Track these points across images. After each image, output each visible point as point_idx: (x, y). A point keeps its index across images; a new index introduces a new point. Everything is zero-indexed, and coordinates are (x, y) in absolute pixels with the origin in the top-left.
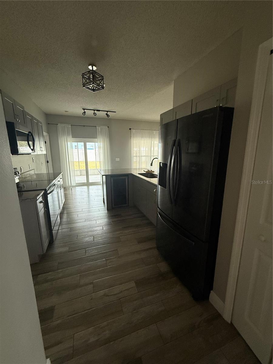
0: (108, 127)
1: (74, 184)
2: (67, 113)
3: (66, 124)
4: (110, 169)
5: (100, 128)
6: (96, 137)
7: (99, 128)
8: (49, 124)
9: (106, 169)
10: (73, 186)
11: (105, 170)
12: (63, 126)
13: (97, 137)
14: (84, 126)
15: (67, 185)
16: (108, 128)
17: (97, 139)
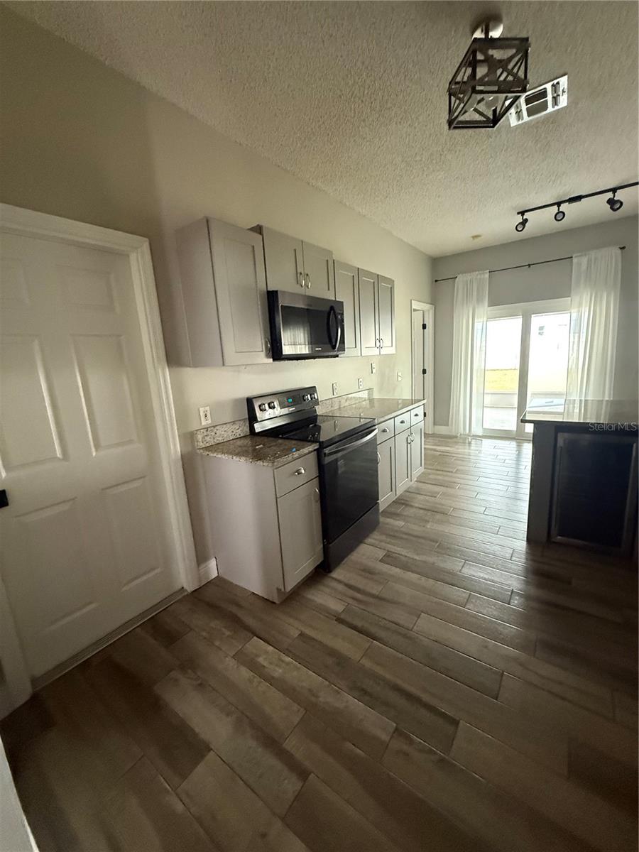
0: (622, 248)
1: (477, 430)
2: (477, 240)
3: (477, 273)
4: (606, 399)
5: (584, 260)
6: (566, 295)
7: (581, 262)
8: (436, 281)
9: (590, 398)
10: (473, 436)
11: (586, 401)
12: (469, 278)
13: (570, 293)
14: (529, 265)
15: (461, 430)
16: (619, 251)
17: (570, 298)
